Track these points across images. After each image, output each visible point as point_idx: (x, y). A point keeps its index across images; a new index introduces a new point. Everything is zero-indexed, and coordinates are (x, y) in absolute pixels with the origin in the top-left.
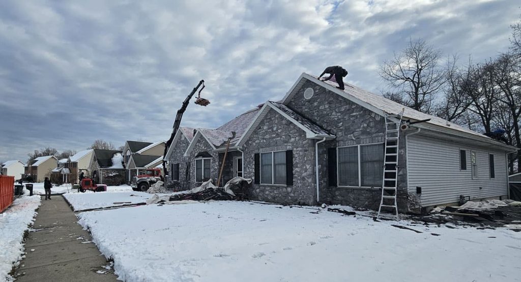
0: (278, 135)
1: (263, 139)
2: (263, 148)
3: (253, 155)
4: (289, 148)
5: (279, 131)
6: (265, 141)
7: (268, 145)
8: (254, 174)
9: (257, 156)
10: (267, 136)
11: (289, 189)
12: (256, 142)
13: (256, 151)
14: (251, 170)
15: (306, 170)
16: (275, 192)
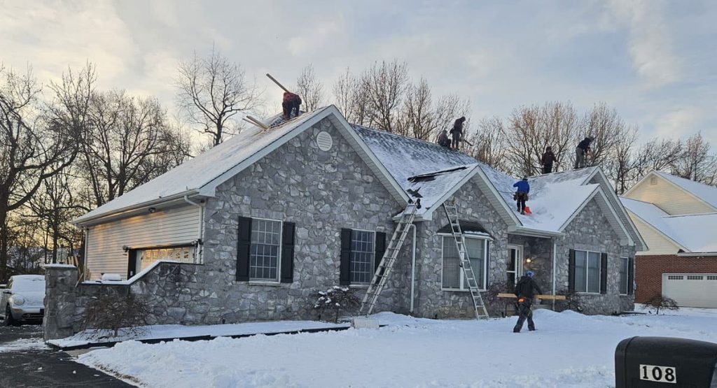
0: (594, 231)
1: (580, 231)
2: (578, 243)
3: (567, 251)
4: (604, 250)
5: (596, 227)
6: (580, 234)
7: (584, 242)
8: (567, 279)
9: (572, 254)
10: (584, 229)
11: (602, 298)
12: (571, 232)
13: (571, 246)
14: (563, 272)
15: (615, 278)
16: (590, 303)
